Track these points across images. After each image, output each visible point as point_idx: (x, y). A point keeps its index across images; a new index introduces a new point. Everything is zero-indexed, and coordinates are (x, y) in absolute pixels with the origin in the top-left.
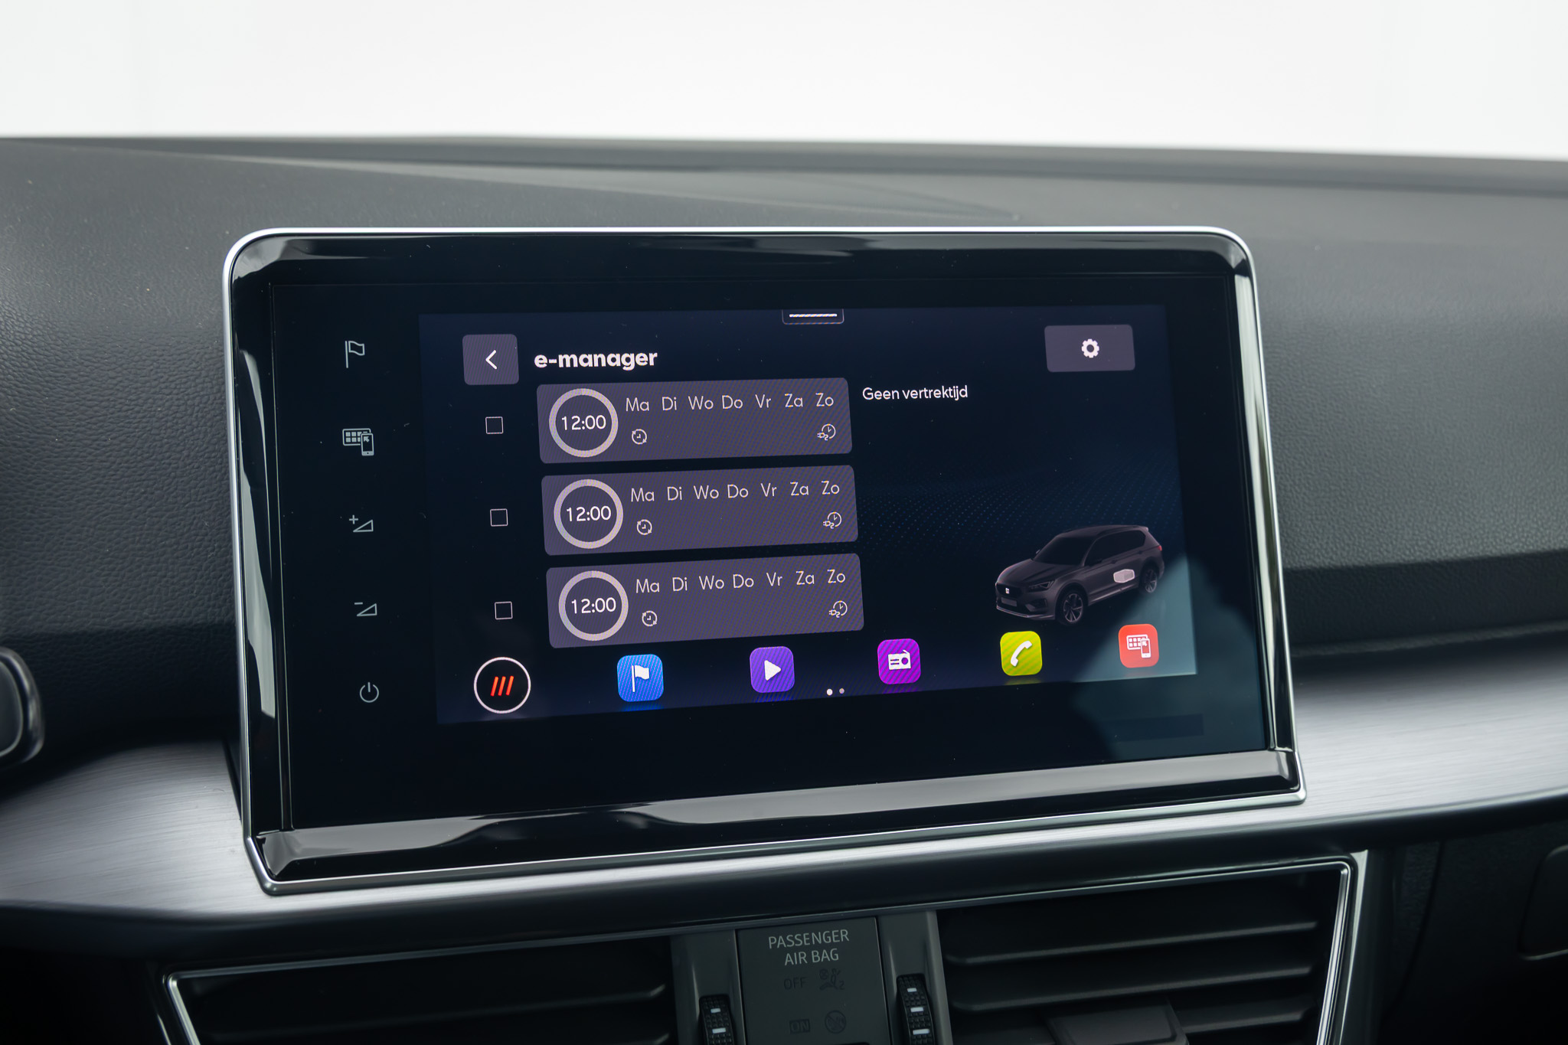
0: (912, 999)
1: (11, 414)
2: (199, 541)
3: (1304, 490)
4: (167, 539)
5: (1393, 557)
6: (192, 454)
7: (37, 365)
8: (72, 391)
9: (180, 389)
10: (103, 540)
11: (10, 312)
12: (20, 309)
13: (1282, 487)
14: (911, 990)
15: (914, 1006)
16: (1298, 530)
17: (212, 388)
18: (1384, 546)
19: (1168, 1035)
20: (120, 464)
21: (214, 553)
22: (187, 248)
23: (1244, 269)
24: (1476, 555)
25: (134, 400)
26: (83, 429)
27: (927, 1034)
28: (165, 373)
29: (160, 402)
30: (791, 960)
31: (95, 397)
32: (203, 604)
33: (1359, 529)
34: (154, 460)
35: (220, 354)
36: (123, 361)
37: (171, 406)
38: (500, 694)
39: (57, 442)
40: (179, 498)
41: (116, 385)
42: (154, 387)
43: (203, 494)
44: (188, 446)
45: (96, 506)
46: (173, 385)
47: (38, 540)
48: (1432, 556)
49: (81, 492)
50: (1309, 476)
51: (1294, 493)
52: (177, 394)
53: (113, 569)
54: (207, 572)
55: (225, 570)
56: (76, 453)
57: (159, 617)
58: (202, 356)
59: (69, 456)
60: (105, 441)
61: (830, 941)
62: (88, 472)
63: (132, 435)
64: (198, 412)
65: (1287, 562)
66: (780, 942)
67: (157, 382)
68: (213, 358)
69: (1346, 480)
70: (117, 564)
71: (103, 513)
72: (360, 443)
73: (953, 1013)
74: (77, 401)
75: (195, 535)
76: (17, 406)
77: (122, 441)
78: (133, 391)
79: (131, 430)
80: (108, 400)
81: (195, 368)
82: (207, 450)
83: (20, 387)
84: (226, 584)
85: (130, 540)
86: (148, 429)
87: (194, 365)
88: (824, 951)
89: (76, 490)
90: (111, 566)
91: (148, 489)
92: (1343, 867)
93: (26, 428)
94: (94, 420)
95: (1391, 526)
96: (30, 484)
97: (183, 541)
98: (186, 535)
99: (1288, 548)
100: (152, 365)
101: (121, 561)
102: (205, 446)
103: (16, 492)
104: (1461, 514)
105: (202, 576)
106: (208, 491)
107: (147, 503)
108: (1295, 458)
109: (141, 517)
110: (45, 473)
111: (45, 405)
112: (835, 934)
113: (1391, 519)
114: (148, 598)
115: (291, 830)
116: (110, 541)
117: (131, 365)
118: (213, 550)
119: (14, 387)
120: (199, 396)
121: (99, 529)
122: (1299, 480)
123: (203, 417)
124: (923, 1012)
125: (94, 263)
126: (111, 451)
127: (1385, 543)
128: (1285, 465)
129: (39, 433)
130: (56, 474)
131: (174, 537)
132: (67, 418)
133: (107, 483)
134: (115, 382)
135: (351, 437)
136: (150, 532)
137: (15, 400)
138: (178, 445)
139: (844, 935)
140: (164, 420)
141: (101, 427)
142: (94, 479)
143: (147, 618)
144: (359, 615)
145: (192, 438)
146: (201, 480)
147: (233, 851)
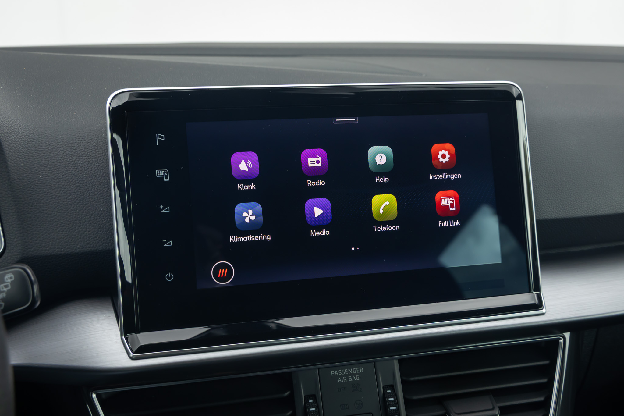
0: (389, 395)
1: (22, 166)
2: (99, 217)
3: (544, 187)
4: (86, 216)
5: (580, 214)
6: (95, 181)
7: (32, 146)
8: (46, 156)
9: (89, 154)
10: (61, 217)
11: (20, 124)
12: (23, 123)
13: (535, 186)
14: (389, 391)
15: (390, 398)
16: (542, 204)
17: (102, 154)
18: (576, 210)
19: (491, 407)
20: (66, 186)
21: (105, 221)
22: (90, 95)
23: (520, 97)
24: (613, 213)
25: (71, 159)
26: (51, 172)
27: (395, 409)
28: (83, 148)
29: (82, 160)
30: (340, 380)
31: (55, 159)
32: (101, 242)
33: (566, 203)
34: (80, 184)
35: (105, 139)
36: (66, 143)
37: (86, 161)
38: (222, 276)
39: (41, 177)
40: (91, 199)
41: (64, 153)
42: (79, 154)
43: (100, 197)
44: (93, 178)
45: (57, 203)
46: (86, 153)
47: (34, 218)
48: (595, 213)
49: (51, 198)
50: (546, 182)
51: (540, 189)
52: (88, 156)
53: (65, 229)
54: (103, 229)
55: (110, 228)
56: (48, 182)
57: (84, 248)
58: (98, 140)
59: (45, 183)
60: (60, 176)
61: (356, 372)
62: (54, 189)
63: (71, 174)
64: (97, 164)
65: (537, 216)
66: (336, 373)
67: (80, 152)
68: (102, 141)
69: (561, 183)
70: (67, 227)
71: (60, 206)
72: (163, 175)
73: (406, 401)
74: (48, 160)
75: (97, 214)
76: (24, 163)
77: (67, 176)
78: (71, 156)
79: (70, 172)
80: (61, 159)
81: (95, 146)
82: (101, 179)
83: (24, 155)
84: (110, 234)
85: (71, 217)
86: (77, 171)
87: (95, 144)
88: (354, 376)
89: (49, 197)
90: (64, 227)
91: (78, 196)
92: (560, 339)
93: (28, 172)
94: (55, 168)
95: (579, 201)
96: (30, 195)
97: (93, 217)
98: (94, 214)
99: (538, 211)
100: (78, 145)
101: (68, 225)
102: (100, 177)
103: (24, 198)
104: (607, 196)
105: (101, 231)
106: (102, 196)
107: (78, 201)
108: (540, 174)
109: (75, 207)
110: (36, 190)
111: (35, 162)
112: (358, 369)
113: (579, 199)
114: (79, 240)
115: (140, 333)
116: (63, 217)
117: (69, 145)
118: (105, 220)
119: (22, 155)
120: (97, 157)
121: (59, 212)
122: (542, 183)
123: (99, 166)
124: (394, 400)
125: (52, 103)
126: (62, 180)
127: (577, 209)
128: (536, 177)
129: (33, 174)
130: (40, 190)
131: (89, 215)
132: (44, 167)
133: (61, 194)
134: (63, 152)
135: (160, 173)
136: (79, 213)
137: (23, 161)
138: (89, 177)
139: (361, 370)
140: (83, 167)
141: (58, 171)
142: (56, 192)
143: (79, 248)
144: (165, 245)
145: (95, 174)
146: (99, 191)
147: (117, 342)
